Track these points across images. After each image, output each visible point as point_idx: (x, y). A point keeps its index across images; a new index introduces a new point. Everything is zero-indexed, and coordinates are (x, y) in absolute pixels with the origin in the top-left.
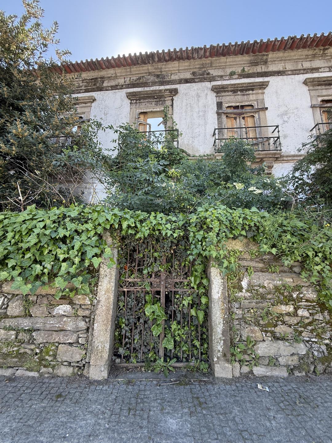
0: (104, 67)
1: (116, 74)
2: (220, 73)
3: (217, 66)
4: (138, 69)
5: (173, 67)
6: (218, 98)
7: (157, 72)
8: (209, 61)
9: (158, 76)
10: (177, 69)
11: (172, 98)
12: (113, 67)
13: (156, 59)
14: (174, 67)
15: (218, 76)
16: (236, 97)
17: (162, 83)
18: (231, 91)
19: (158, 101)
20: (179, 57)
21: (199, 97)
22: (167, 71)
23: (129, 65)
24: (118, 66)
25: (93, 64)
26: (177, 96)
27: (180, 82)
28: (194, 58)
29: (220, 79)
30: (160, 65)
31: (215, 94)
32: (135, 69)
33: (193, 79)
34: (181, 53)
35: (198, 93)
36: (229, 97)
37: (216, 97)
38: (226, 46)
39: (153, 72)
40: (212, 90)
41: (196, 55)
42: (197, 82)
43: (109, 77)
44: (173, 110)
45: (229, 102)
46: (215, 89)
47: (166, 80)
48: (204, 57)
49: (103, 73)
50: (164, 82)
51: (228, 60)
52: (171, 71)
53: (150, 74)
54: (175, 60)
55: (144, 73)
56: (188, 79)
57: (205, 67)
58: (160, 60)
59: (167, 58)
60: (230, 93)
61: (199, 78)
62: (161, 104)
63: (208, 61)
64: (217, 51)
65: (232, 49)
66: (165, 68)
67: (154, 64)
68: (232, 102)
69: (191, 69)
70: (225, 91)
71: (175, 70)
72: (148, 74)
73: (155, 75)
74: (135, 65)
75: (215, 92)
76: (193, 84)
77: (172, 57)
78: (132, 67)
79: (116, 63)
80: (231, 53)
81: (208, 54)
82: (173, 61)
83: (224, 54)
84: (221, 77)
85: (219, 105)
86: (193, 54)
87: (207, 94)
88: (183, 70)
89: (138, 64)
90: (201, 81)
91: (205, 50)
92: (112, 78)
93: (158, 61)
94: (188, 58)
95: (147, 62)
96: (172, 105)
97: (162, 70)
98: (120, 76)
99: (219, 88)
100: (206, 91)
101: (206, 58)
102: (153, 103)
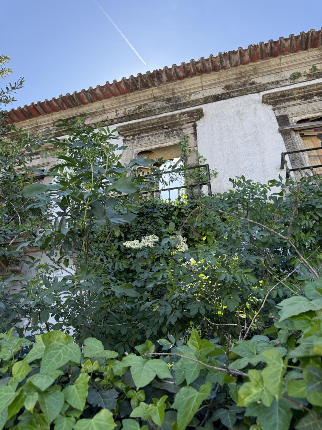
0: (86, 101)
1: (103, 107)
2: (273, 78)
3: (266, 72)
4: (137, 96)
5: (191, 85)
6: (276, 111)
7: (167, 95)
8: (251, 67)
9: (169, 100)
10: (200, 85)
11: (193, 123)
12: (99, 99)
13: (165, 78)
14: (194, 84)
15: (271, 83)
16: (312, 104)
17: (176, 108)
18: (300, 98)
19: (169, 132)
20: (201, 70)
21: (242, 114)
22: (183, 91)
23: (123, 93)
24: (107, 97)
25: (69, 99)
26: (202, 120)
27: (206, 100)
28: (224, 68)
29: (274, 86)
30: (171, 85)
31: (270, 107)
32: (132, 97)
33: (227, 93)
34: (203, 64)
35: (239, 111)
36: (298, 106)
37: (274, 110)
38: (275, 43)
39: (161, 96)
40: (263, 102)
41: (227, 63)
42: (236, 97)
43: (93, 113)
44: (196, 139)
45: (301, 113)
46: (269, 99)
47: (182, 102)
48: (241, 63)
49: (85, 109)
50: (178, 105)
51: (282, 61)
52: (190, 89)
53: (155, 99)
54: (194, 74)
55: (147, 100)
56: (219, 95)
57: (245, 77)
58: (170, 79)
59: (181, 74)
60: (299, 101)
61: (238, 91)
62: (176, 135)
63: (249, 67)
64: (262, 50)
65: (287, 44)
66: (180, 88)
67: (162, 85)
68: (306, 113)
69: (222, 82)
70: (288, 100)
71: (196, 88)
72: (153, 100)
73: (164, 100)
74: (132, 91)
75: (270, 104)
76: (230, 101)
77: (189, 72)
78: (127, 95)
79: (103, 93)
80: (286, 51)
81: (247, 58)
82: (192, 77)
83: (273, 54)
84: (277, 83)
85: (283, 120)
86: (222, 62)
87: (255, 109)
88: (209, 85)
89: (137, 89)
90: (241, 95)
91: (241, 53)
92: (98, 114)
93: (167, 81)
94: (215, 69)
95: (150, 85)
96: (195, 134)
97: (175, 91)
98: (110, 109)
99: (277, 97)
100: (253, 106)
101: (245, 64)
102: (162, 136)
